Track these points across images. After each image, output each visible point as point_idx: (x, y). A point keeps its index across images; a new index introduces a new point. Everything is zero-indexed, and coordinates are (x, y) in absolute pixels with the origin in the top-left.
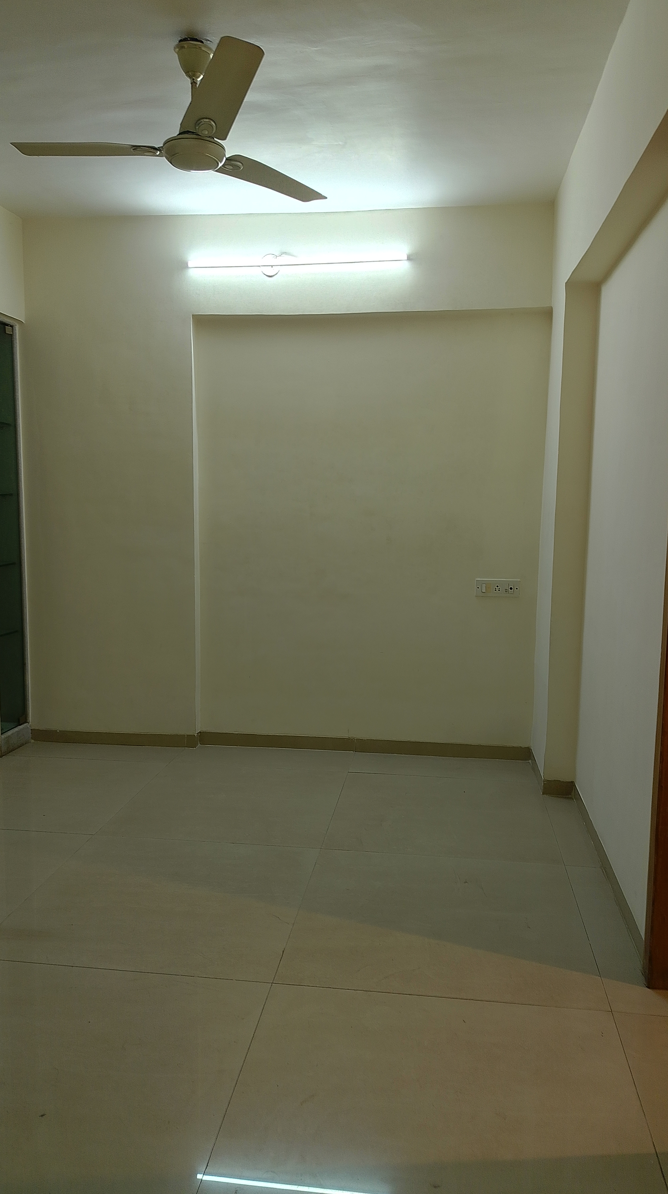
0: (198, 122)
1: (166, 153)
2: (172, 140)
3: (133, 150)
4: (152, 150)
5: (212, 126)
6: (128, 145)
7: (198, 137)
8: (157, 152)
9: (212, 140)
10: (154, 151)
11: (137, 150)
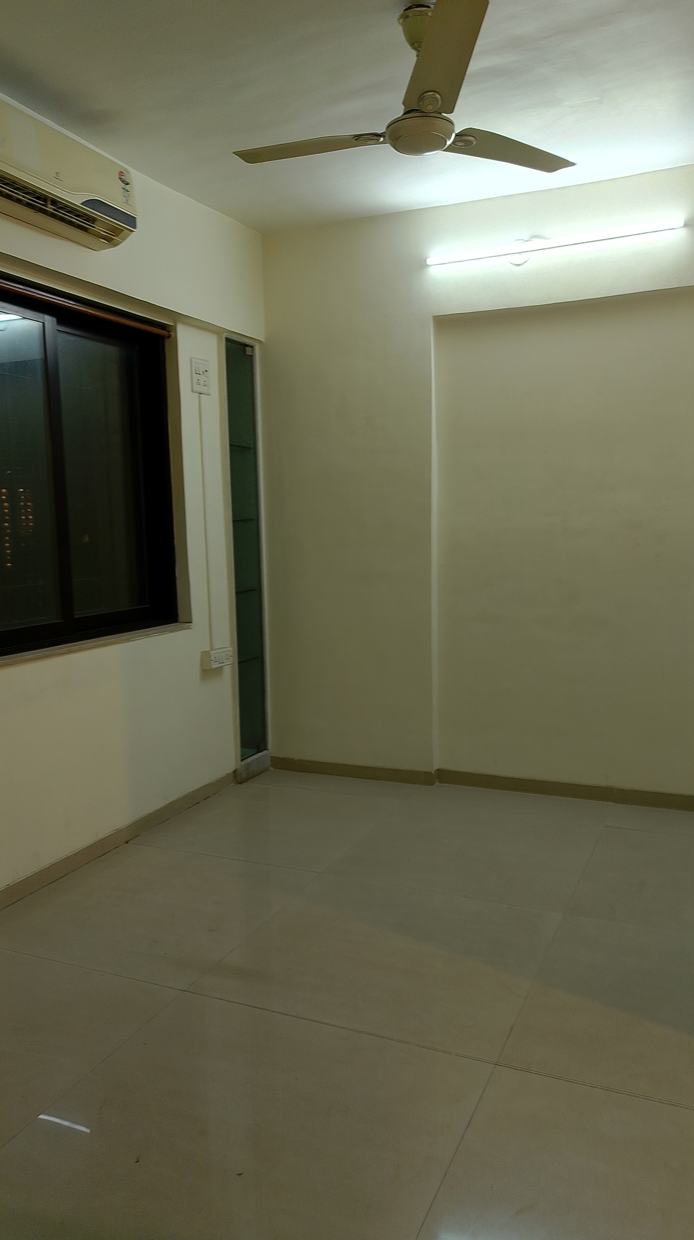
0: (421, 98)
1: (390, 138)
2: (397, 122)
3: (356, 140)
4: (375, 138)
5: (436, 99)
6: (349, 135)
7: (424, 114)
8: (380, 139)
9: (439, 115)
10: (377, 138)
11: (360, 139)
